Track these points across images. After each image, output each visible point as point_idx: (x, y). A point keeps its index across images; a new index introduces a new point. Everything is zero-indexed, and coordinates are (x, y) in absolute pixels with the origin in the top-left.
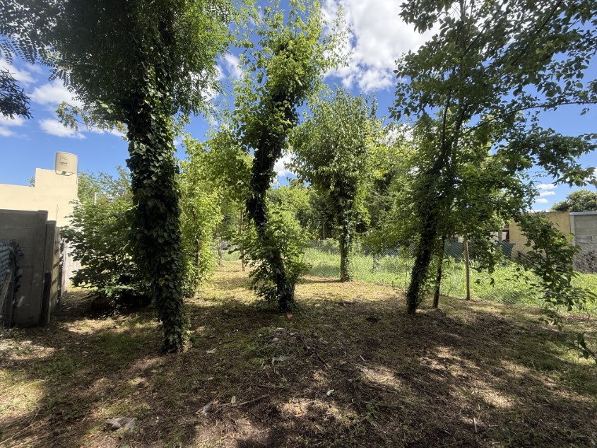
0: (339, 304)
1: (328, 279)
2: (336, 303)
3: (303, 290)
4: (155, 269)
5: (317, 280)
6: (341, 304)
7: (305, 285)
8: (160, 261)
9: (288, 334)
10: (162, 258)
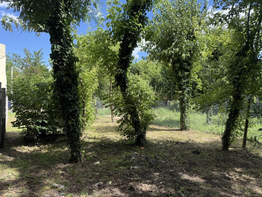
0: (176, 143)
1: (171, 129)
2: (174, 142)
3: (152, 135)
4: (67, 115)
5: (163, 129)
6: (177, 143)
7: (155, 132)
8: (69, 111)
9: (140, 156)
10: (70, 109)
